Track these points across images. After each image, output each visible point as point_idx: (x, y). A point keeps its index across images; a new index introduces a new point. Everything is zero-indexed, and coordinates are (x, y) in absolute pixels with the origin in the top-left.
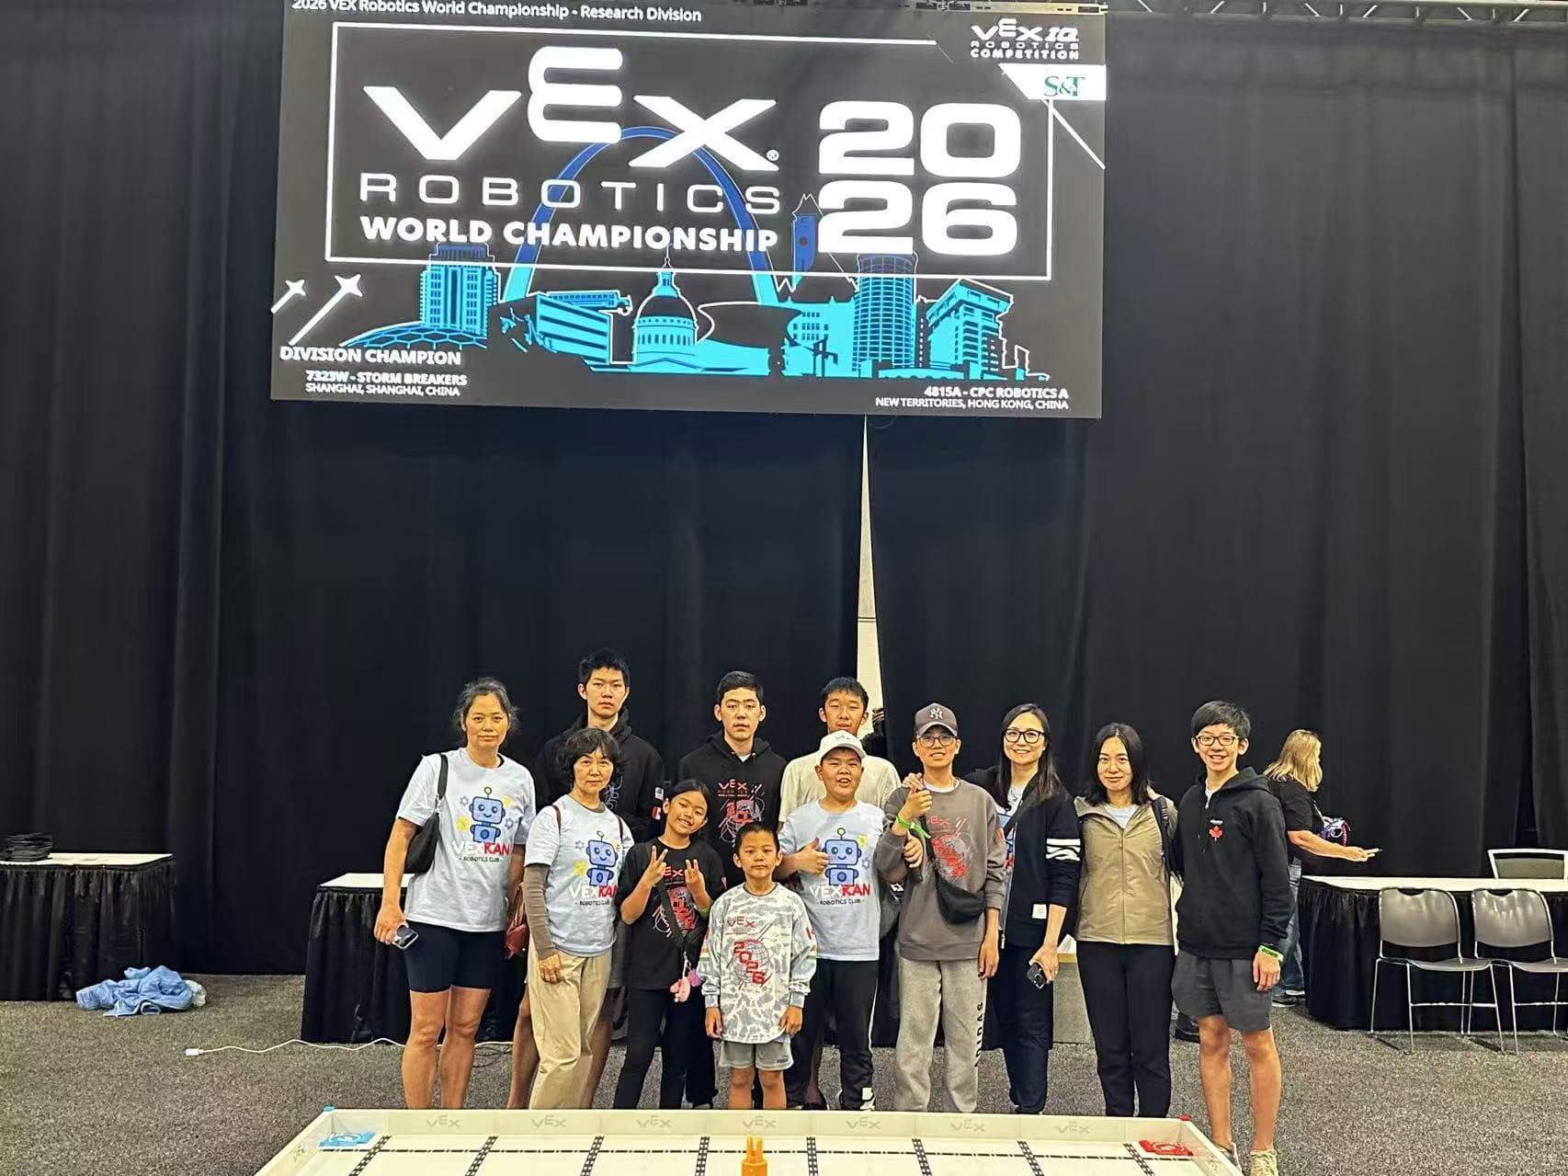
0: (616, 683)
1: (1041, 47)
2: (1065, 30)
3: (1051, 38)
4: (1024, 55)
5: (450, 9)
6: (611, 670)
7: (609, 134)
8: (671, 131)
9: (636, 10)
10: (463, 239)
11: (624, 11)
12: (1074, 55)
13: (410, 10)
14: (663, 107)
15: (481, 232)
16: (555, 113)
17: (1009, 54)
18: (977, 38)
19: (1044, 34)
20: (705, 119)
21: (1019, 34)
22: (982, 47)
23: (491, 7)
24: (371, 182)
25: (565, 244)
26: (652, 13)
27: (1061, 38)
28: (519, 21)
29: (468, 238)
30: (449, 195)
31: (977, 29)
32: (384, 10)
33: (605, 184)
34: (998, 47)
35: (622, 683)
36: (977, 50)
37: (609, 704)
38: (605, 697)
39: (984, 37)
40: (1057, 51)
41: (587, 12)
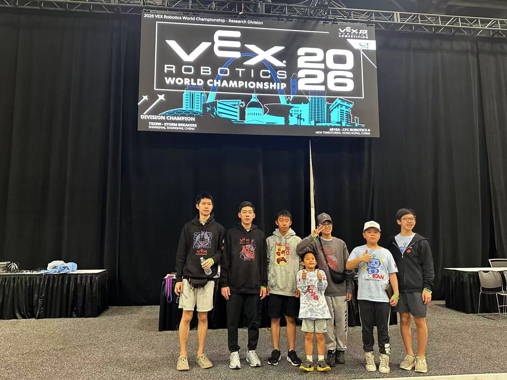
0: (209, 203)
1: (358, 35)
2: (364, 31)
3: (360, 33)
4: (353, 37)
5: (191, 19)
6: (208, 199)
7: (237, 55)
8: (255, 55)
9: (244, 21)
10: (195, 84)
11: (241, 21)
12: (367, 37)
13: (179, 19)
14: (253, 48)
15: (200, 82)
16: (221, 49)
17: (349, 36)
18: (340, 32)
19: (359, 31)
20: (265, 51)
21: (352, 31)
22: (342, 34)
23: (202, 19)
24: (168, 67)
25: (225, 86)
26: (249, 22)
27: (363, 33)
28: (211, 23)
29: (197, 84)
30: (191, 71)
31: (340, 29)
32: (171, 18)
33: (236, 69)
34: (346, 35)
35: (211, 203)
36: (340, 35)
37: (207, 211)
38: (206, 208)
39: (342, 32)
40: (362, 36)
41: (230, 21)
